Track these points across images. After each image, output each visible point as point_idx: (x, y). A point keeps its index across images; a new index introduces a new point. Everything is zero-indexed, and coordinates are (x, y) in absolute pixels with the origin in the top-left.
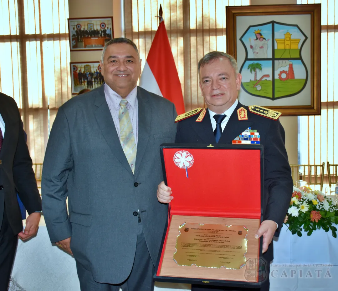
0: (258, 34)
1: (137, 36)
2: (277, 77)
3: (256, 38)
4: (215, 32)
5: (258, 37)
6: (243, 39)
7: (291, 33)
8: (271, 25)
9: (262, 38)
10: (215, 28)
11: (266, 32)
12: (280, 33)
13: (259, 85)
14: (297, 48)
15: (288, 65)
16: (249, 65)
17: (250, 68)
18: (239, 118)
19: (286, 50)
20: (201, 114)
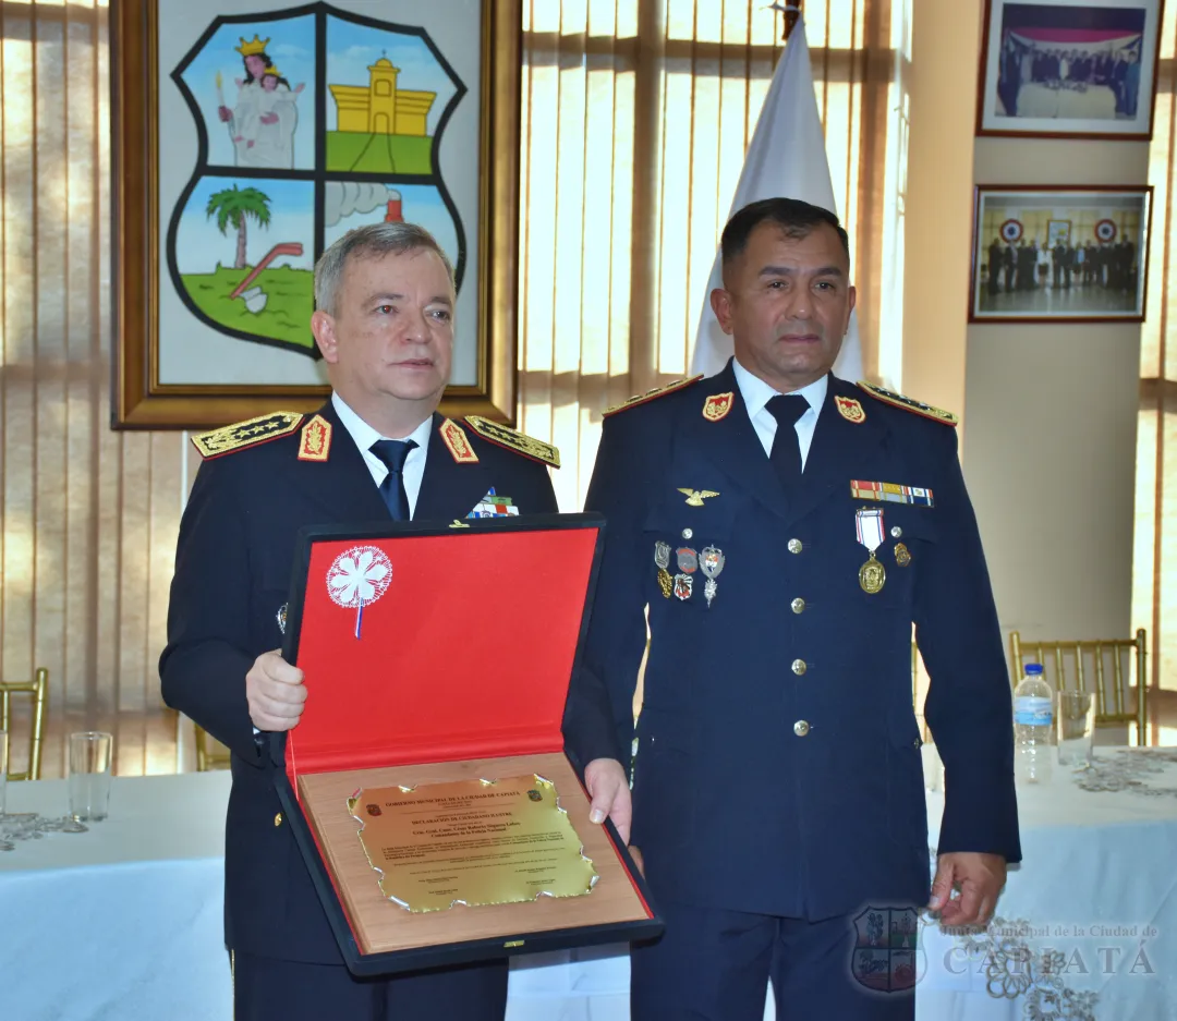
0: (253, 55)
3: (244, 76)
5: (252, 70)
6: (186, 76)
7: (396, 65)
8: (310, 18)
9: (272, 75)
14: (421, 132)
15: (379, 205)
16: (214, 196)
17: (218, 210)
18: (456, 456)
19: (377, 137)
20: (308, 435)
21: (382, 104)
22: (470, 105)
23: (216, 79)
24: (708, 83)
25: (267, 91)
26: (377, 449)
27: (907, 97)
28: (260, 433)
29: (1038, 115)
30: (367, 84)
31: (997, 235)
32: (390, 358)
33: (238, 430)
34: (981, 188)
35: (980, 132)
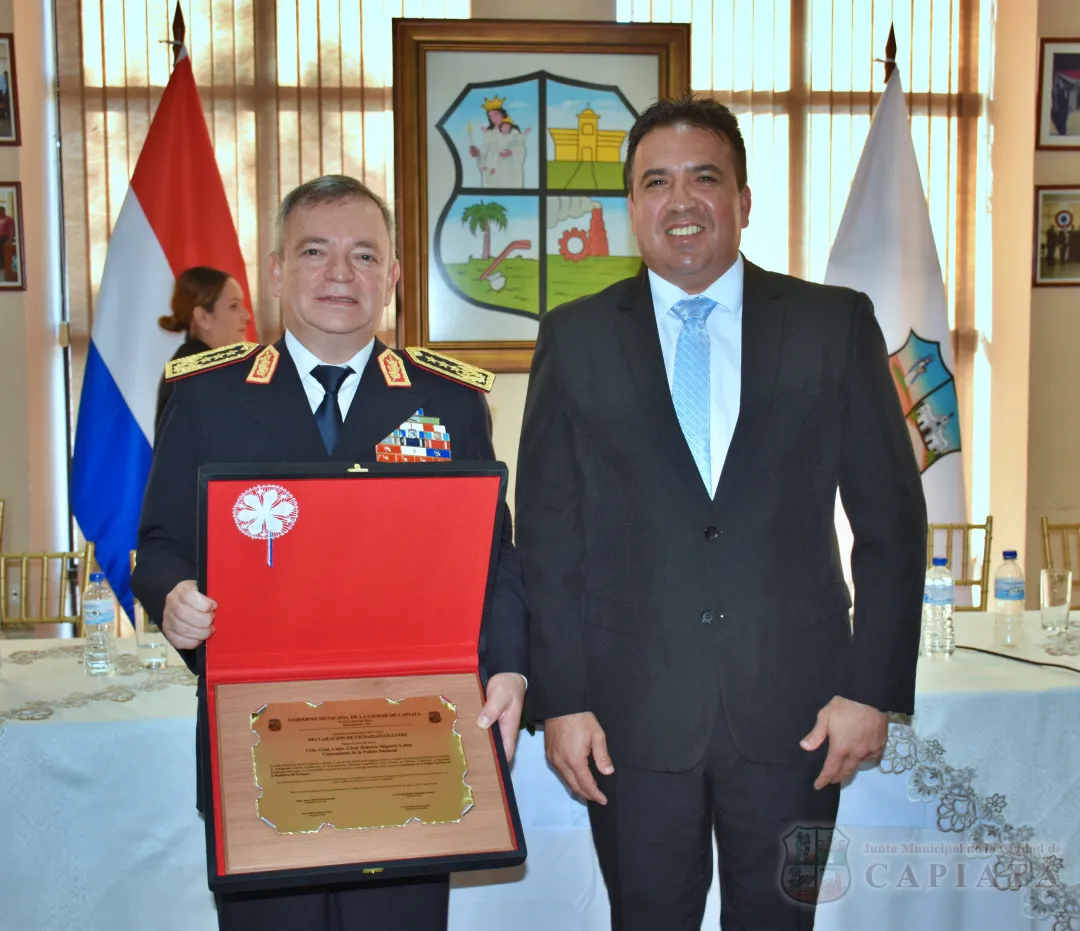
0: (494, 110)
1: (99, 101)
2: (553, 248)
3: (487, 124)
4: (360, 97)
5: (494, 120)
6: (447, 126)
7: (597, 113)
8: (535, 83)
9: (508, 123)
10: (358, 85)
11: (521, 104)
12: (563, 111)
13: (497, 272)
14: (617, 160)
15: (587, 212)
16: (467, 209)
17: (470, 219)
18: (389, 381)
19: (584, 164)
20: (260, 361)
21: (590, 141)
23: (469, 128)
24: (842, 119)
25: (504, 134)
27: (992, 127)
30: (576, 126)
34: (1039, 188)
35: (1039, 147)
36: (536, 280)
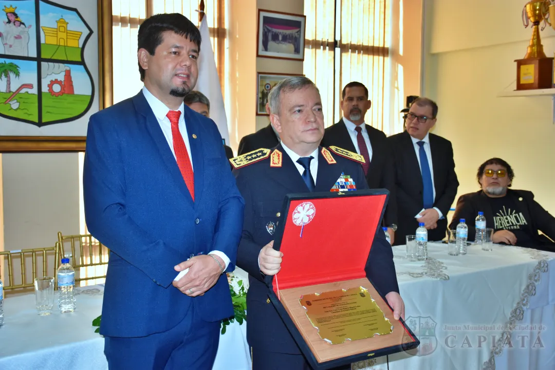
0: (10, 13)
3: (7, 20)
5: (10, 18)
7: (67, 21)
8: (33, 2)
9: (18, 21)
13: (15, 100)
14: (77, 46)
18: (328, 161)
19: (60, 47)
20: (273, 157)
21: (62, 35)
22: (94, 37)
25: (16, 27)
26: (299, 161)
28: (255, 158)
29: (274, 51)
30: (56, 27)
31: (264, 88)
32: (302, 130)
33: (247, 156)
34: (259, 73)
35: (258, 56)
36: (37, 105)
